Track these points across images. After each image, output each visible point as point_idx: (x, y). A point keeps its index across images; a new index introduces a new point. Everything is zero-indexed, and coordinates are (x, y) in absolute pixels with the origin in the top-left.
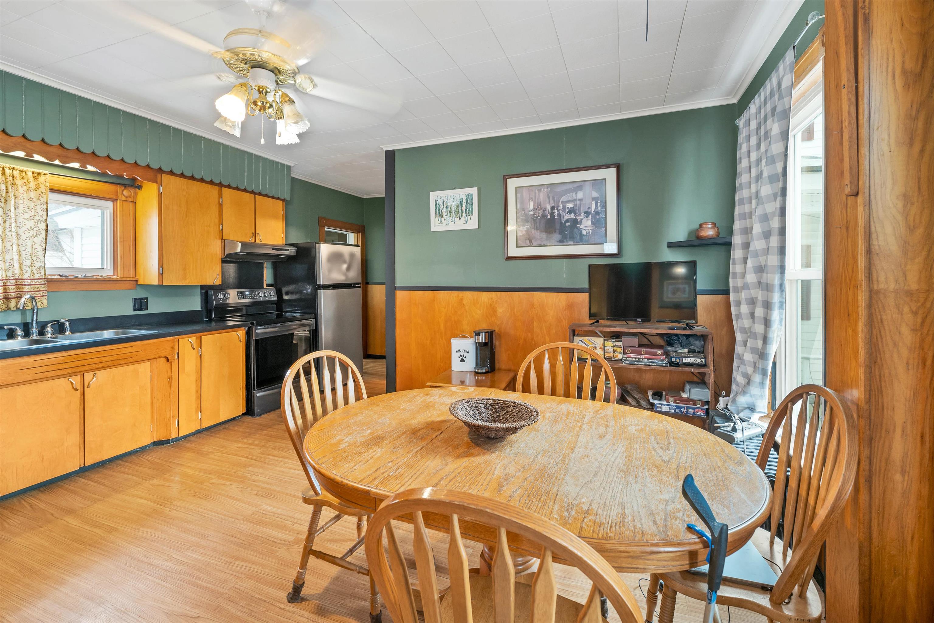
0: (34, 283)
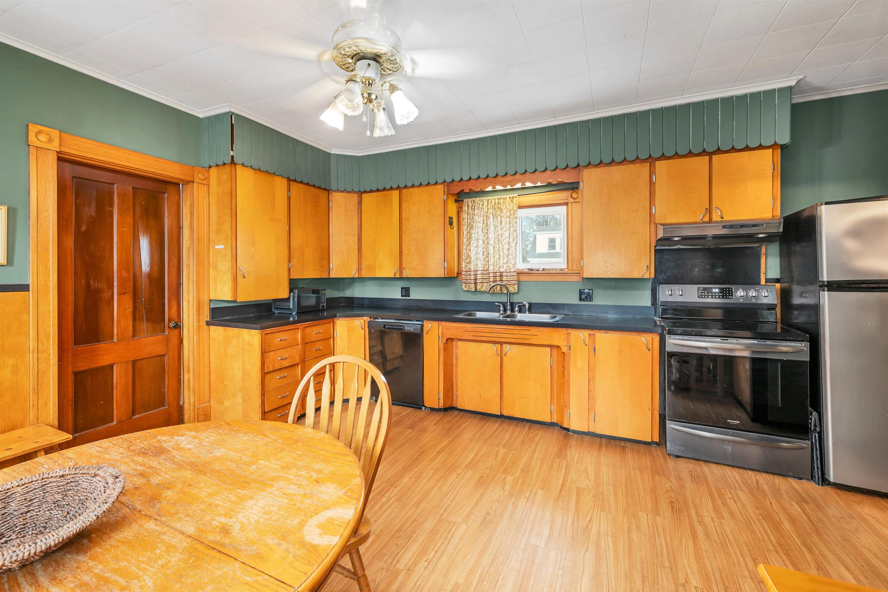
0: (510, 275)
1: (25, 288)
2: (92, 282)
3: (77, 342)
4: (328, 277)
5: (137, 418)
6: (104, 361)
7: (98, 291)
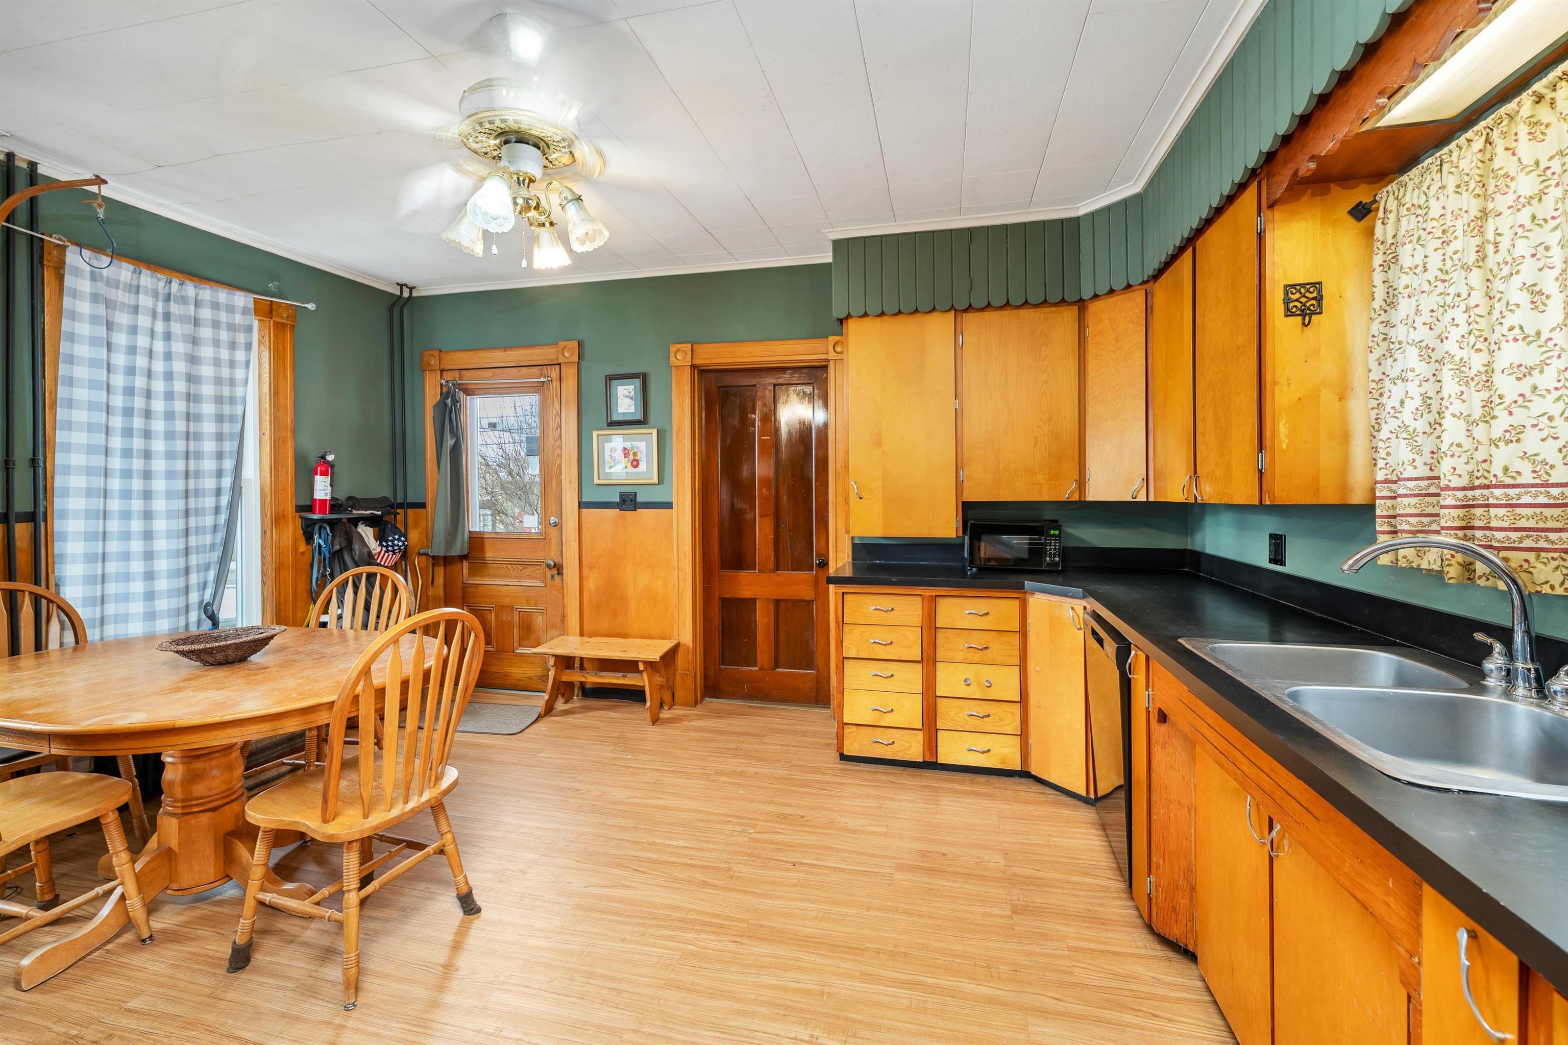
1: (668, 505)
2: (735, 502)
3: (723, 567)
4: (1076, 498)
5: (781, 672)
6: (746, 592)
7: (742, 512)
